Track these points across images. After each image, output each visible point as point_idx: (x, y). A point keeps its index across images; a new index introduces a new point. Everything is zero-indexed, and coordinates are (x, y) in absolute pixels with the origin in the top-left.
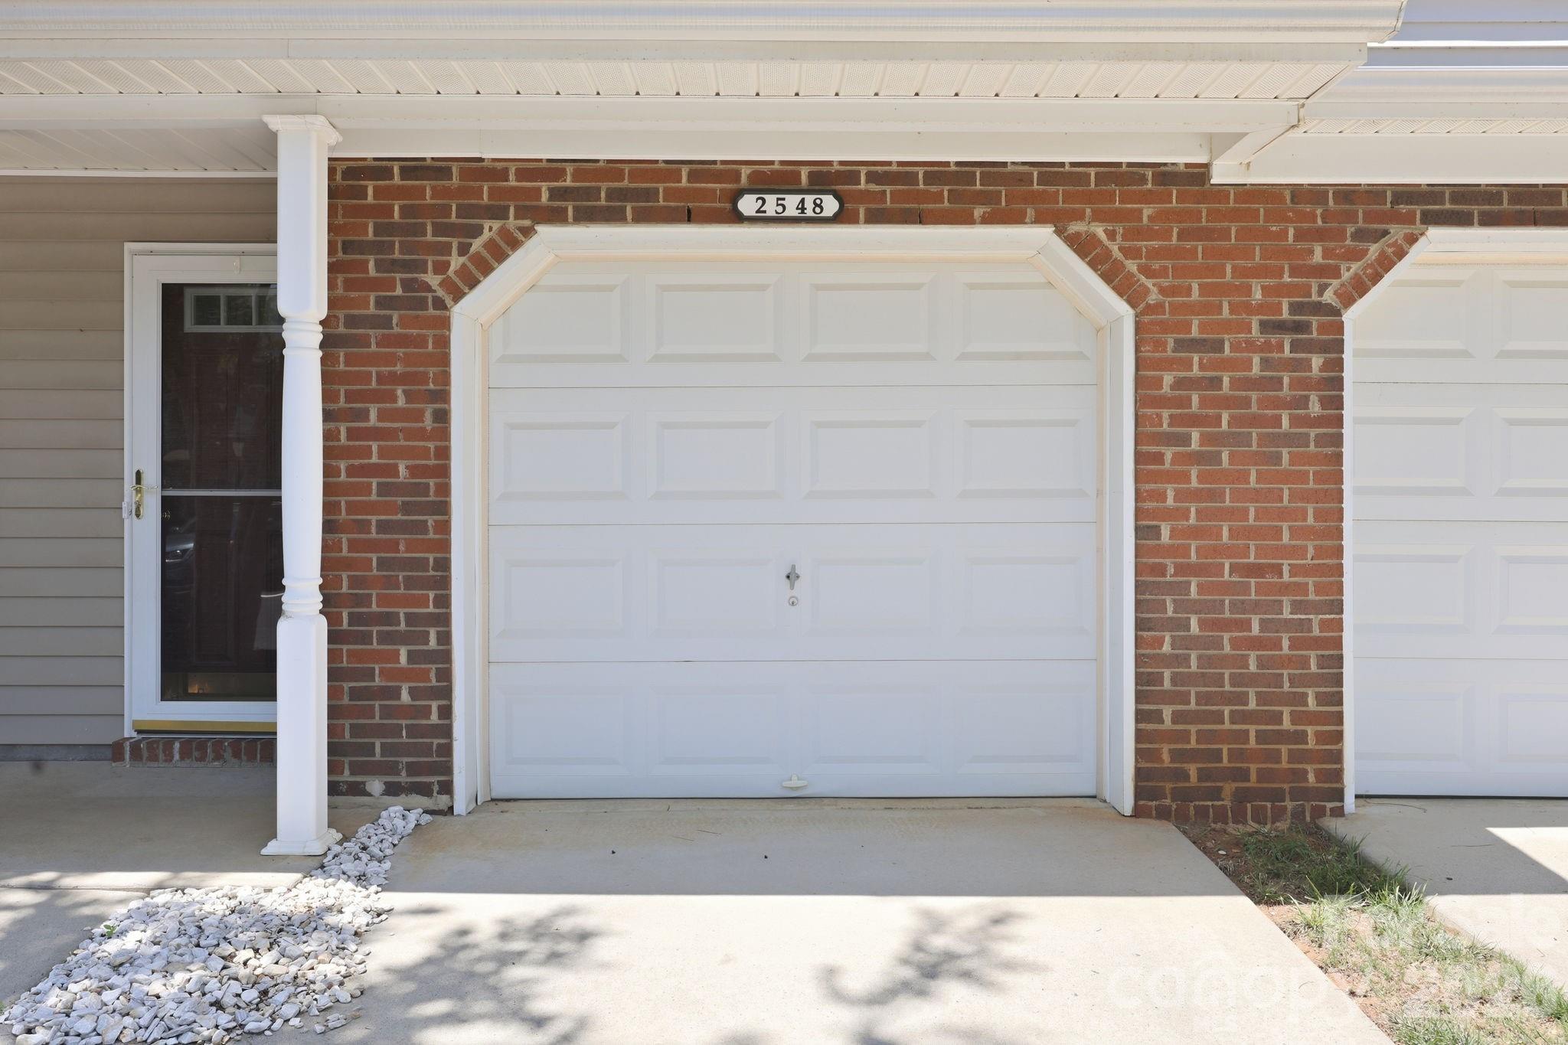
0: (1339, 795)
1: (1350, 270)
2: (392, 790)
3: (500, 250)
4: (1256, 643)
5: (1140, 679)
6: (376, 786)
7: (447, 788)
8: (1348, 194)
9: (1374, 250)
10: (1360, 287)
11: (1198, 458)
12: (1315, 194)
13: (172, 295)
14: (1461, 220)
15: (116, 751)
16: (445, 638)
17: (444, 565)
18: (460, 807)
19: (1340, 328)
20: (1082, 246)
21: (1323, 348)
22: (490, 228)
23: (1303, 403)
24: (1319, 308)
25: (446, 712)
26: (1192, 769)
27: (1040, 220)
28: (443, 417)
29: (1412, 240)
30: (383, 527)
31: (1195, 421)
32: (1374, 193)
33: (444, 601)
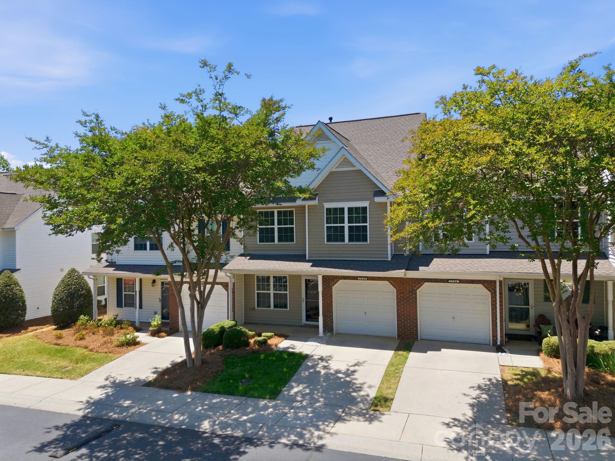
0: (418, 339)
1: (417, 287)
2: (328, 332)
3: (336, 282)
4: (409, 323)
5: (398, 326)
6: (327, 331)
7: (333, 332)
8: (417, 279)
9: (419, 285)
10: (418, 288)
11: (402, 304)
12: (413, 279)
13: (306, 280)
14: (428, 282)
15: (302, 326)
16: (333, 318)
17: (332, 311)
18: (334, 333)
19: (416, 292)
20: (391, 283)
21: (414, 294)
22: (336, 280)
23: (413, 299)
24: (414, 290)
25: (333, 325)
26: (403, 335)
27: (386, 280)
28: (332, 297)
29: (423, 284)
30: (327, 307)
31: (402, 301)
32: (419, 279)
33: (332, 314)
